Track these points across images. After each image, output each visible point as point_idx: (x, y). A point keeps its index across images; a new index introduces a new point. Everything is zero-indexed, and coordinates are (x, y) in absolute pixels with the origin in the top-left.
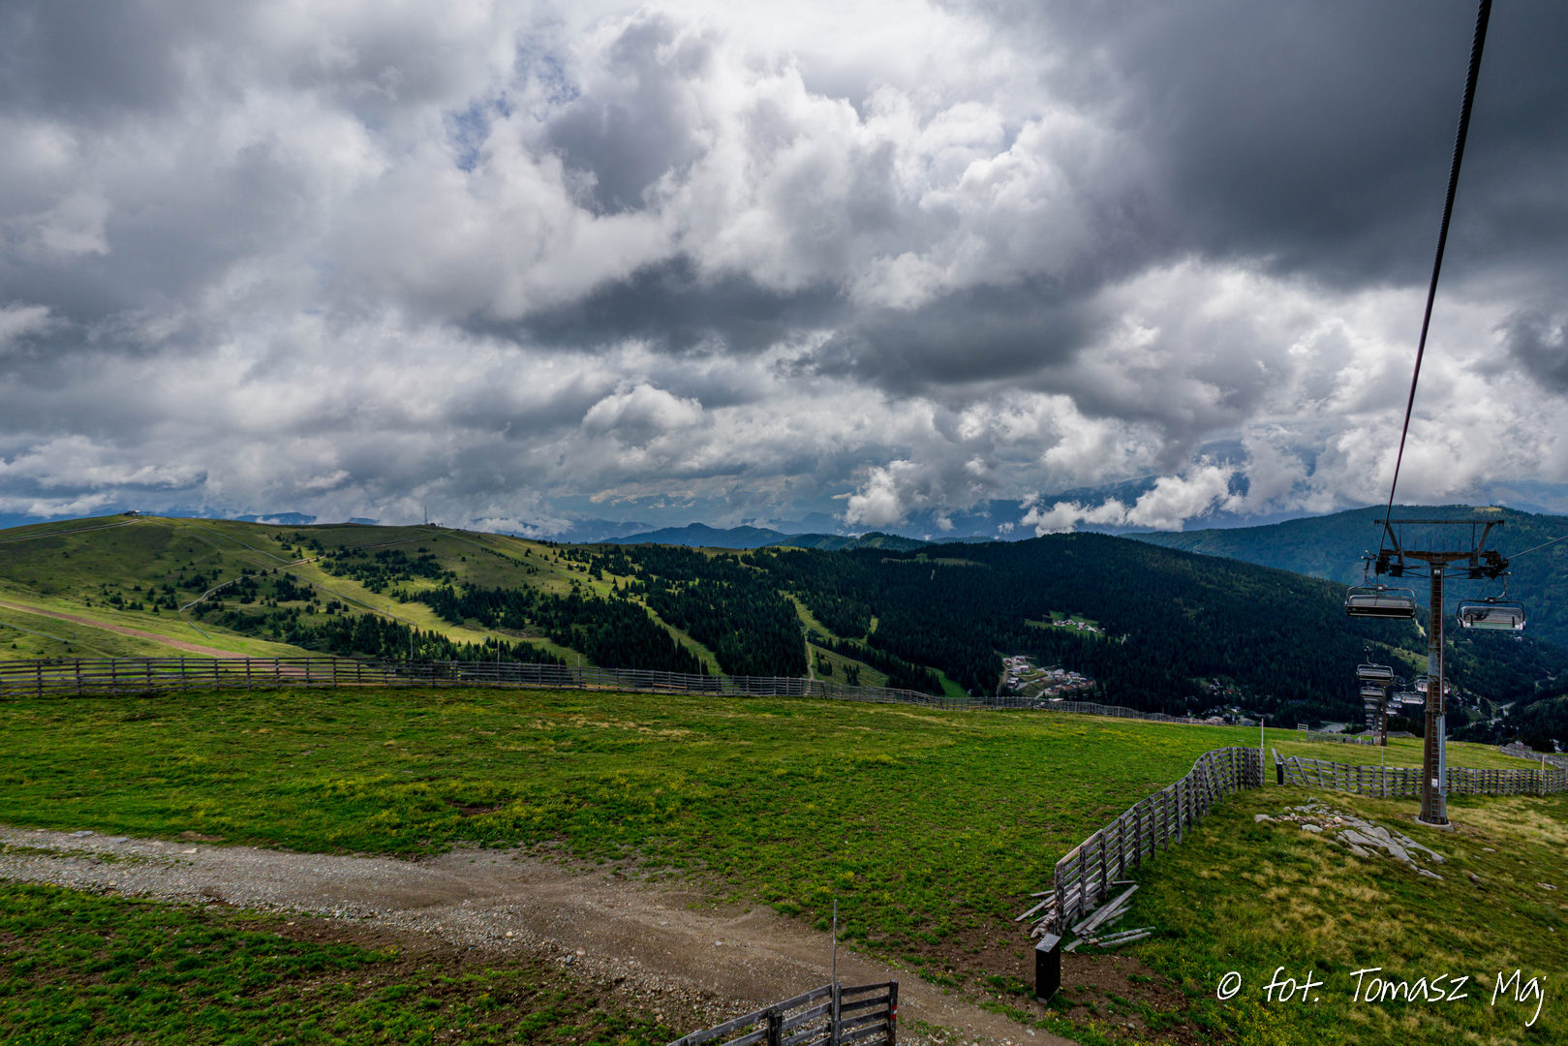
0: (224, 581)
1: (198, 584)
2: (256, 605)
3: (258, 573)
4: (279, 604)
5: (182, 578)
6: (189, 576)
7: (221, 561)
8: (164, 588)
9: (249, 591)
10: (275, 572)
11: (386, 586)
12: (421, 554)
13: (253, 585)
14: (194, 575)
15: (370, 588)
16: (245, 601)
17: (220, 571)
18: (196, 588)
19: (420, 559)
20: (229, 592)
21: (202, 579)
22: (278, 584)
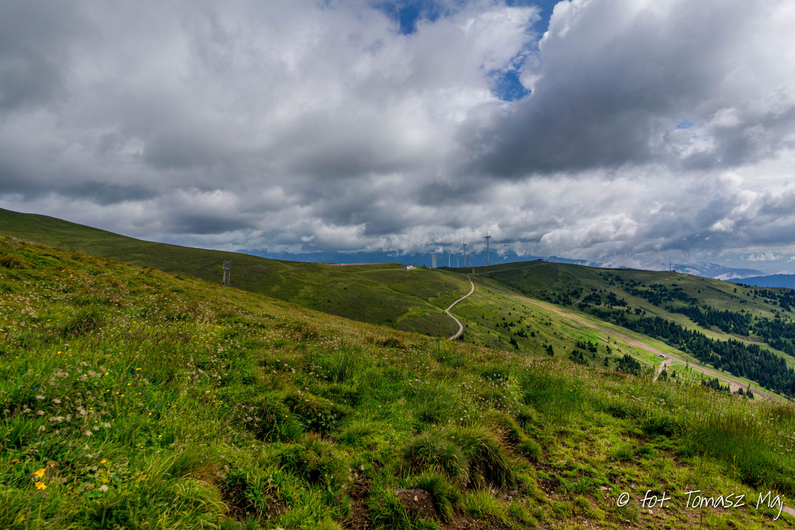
0: (585, 294)
1: (576, 294)
2: (602, 306)
3: (598, 291)
4: (613, 307)
5: (568, 291)
6: (572, 290)
7: (581, 284)
8: (563, 295)
9: (597, 299)
10: (605, 291)
11: (660, 303)
12: (675, 287)
13: (597, 296)
14: (573, 290)
15: (653, 303)
16: (597, 304)
17: (582, 289)
18: (575, 296)
19: (674, 290)
20: (589, 299)
21: (577, 292)
22: (608, 297)
